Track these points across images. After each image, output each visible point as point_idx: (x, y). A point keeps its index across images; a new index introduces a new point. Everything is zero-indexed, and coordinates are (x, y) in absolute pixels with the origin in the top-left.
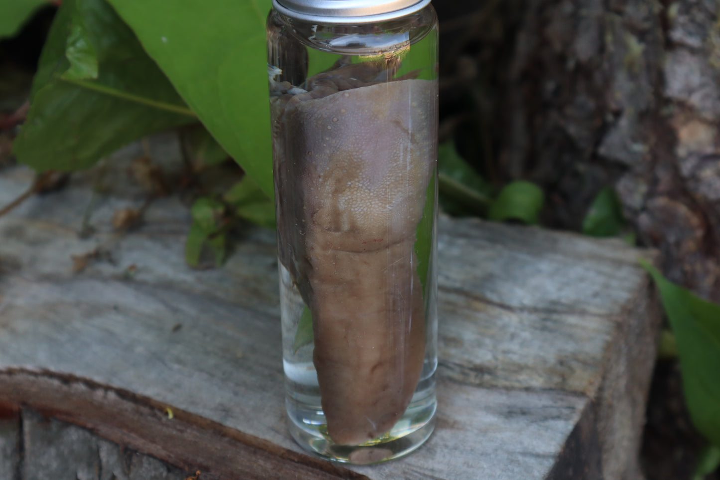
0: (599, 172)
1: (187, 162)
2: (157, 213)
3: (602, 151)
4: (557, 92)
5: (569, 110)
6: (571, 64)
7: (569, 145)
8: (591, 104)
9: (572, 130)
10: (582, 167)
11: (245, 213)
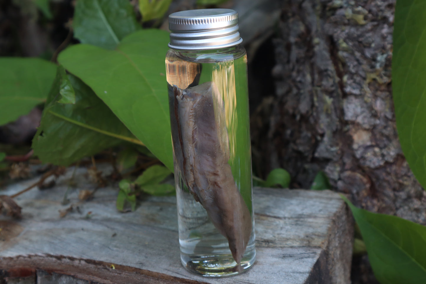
1: (116, 170)
2: (101, 193)
3: (316, 155)
4: (292, 134)
6: (298, 117)
8: (309, 135)
9: (301, 148)
10: (307, 166)
11: (146, 189)
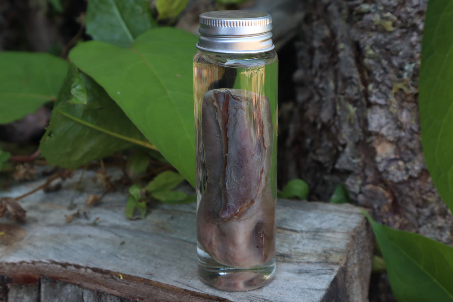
0: (336, 178)
3: (337, 166)
4: (312, 144)
5: (318, 151)
6: (319, 126)
7: (320, 167)
8: (330, 145)
9: (321, 159)
11: (157, 196)
